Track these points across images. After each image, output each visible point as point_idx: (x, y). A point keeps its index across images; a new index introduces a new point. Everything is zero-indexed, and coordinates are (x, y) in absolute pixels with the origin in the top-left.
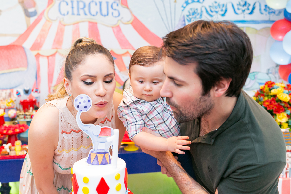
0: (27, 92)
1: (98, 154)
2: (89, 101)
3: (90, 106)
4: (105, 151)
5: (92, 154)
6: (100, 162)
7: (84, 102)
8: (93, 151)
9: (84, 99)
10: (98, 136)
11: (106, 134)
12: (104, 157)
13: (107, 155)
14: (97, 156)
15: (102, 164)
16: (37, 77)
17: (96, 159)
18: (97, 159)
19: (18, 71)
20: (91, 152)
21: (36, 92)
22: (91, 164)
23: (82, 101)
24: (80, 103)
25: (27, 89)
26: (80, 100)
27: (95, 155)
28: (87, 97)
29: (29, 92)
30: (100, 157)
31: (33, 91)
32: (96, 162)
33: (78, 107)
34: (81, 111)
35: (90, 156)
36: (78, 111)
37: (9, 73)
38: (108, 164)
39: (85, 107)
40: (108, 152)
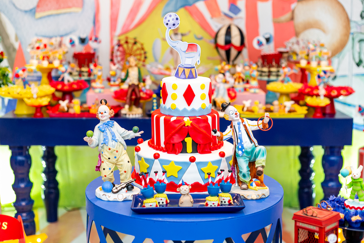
0: (83, 41)
1: (185, 69)
2: (177, 19)
3: (178, 24)
4: (192, 66)
5: (179, 68)
6: (187, 76)
7: (173, 19)
8: (181, 66)
9: (172, 17)
10: (185, 52)
11: (193, 50)
12: (191, 71)
13: (193, 70)
14: (184, 70)
15: (189, 78)
16: (96, 21)
17: (183, 73)
18: (185, 74)
19: (70, 13)
20: (179, 66)
21: (96, 40)
22: (179, 78)
23: (170, 19)
24: (169, 21)
25: (83, 36)
26: (169, 18)
27: (183, 69)
28: (176, 15)
29: (86, 41)
30: (187, 71)
31: (91, 39)
32: (183, 76)
33: (167, 24)
34: (170, 28)
35: (178, 70)
36: (168, 28)
37: (58, 15)
38: (194, 78)
39: (174, 25)
40: (194, 67)
